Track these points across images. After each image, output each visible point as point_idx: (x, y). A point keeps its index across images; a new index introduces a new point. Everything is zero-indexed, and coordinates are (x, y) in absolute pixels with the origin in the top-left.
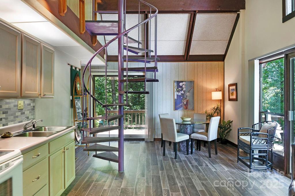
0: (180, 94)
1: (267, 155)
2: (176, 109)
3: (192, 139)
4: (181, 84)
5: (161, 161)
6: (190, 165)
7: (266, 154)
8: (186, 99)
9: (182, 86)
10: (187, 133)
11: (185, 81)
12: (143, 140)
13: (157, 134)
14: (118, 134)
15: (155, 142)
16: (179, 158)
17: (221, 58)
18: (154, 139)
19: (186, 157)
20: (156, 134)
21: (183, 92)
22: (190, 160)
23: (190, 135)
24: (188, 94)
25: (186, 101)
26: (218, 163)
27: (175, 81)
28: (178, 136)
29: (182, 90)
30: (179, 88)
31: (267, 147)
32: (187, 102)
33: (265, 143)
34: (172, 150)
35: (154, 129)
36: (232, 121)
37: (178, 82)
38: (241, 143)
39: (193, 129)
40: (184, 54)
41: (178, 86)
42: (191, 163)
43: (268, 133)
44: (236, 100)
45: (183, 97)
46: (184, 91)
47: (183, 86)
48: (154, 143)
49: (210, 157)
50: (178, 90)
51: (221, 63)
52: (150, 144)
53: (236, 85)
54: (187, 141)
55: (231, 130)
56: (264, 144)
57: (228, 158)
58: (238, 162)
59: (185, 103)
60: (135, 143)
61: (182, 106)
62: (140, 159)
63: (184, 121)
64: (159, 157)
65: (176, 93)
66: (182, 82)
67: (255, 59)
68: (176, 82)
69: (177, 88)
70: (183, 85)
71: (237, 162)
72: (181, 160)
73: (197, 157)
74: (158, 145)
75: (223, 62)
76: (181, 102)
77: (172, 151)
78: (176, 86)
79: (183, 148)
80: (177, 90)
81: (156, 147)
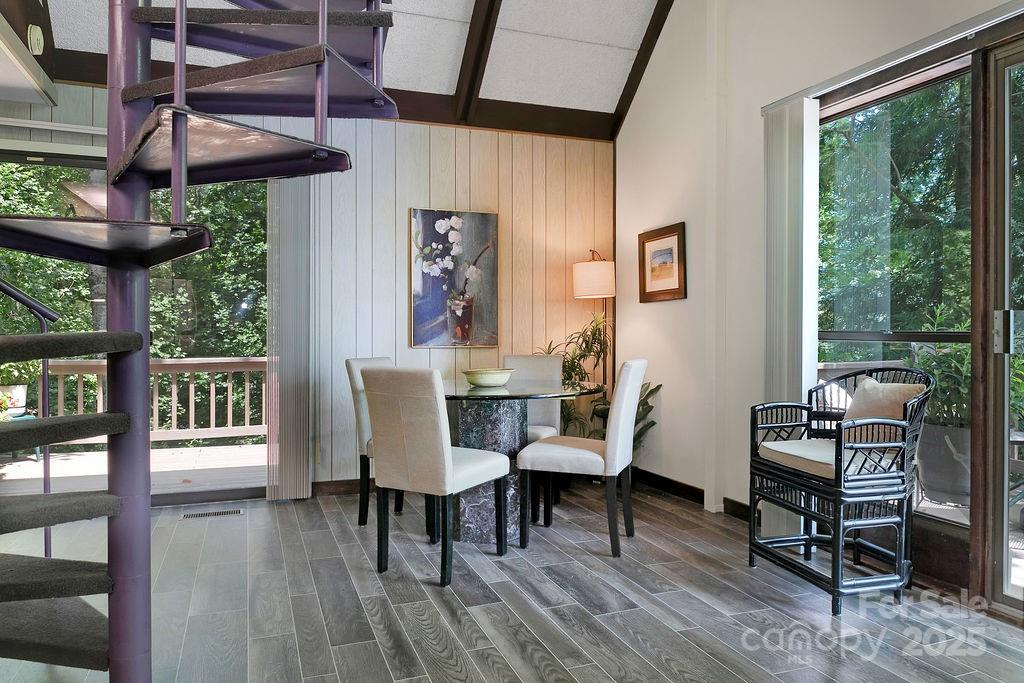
0: (436, 271)
1: (899, 525)
2: (417, 339)
3: (524, 472)
4: (441, 226)
5: (384, 603)
6: (543, 611)
7: (898, 519)
8: (463, 293)
9: (446, 234)
10: (495, 446)
11: (458, 214)
12: (258, 494)
13: (328, 461)
14: (106, 473)
15: (320, 500)
16: (470, 577)
17: (604, 127)
18: (315, 485)
19: (502, 565)
20: (323, 459)
21: (448, 263)
22: (530, 579)
23: (513, 456)
24: (471, 273)
25: (463, 304)
26: (670, 584)
27: (412, 212)
28: (456, 461)
29: (446, 252)
30: (434, 245)
31: (903, 483)
32: (467, 309)
33: (894, 468)
34: (418, 537)
35: (314, 438)
36: (659, 387)
37: (431, 217)
38: (771, 473)
39: (522, 424)
40: (452, 92)
41: (431, 235)
42: (546, 602)
43: (905, 419)
44: (682, 292)
45: (452, 286)
46: (455, 259)
47: (453, 237)
48: (317, 506)
49: (616, 552)
50: (427, 250)
51: (601, 147)
52: (296, 514)
53: (679, 230)
54: (499, 485)
55: (653, 424)
56: (892, 470)
57: (687, 549)
58: (751, 563)
59: (459, 313)
60: (216, 514)
61: (444, 326)
62: (252, 611)
63: (478, 387)
64: (361, 579)
65: (420, 267)
66: (447, 215)
67: (805, 92)
68: (419, 214)
69: (425, 246)
70: (452, 228)
71: (746, 561)
72: (484, 587)
73: (553, 561)
74: (339, 514)
75: (611, 145)
76: (442, 311)
77: (420, 542)
78: (417, 235)
79: (476, 518)
80: (422, 250)
81: (333, 527)
